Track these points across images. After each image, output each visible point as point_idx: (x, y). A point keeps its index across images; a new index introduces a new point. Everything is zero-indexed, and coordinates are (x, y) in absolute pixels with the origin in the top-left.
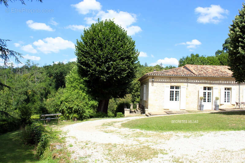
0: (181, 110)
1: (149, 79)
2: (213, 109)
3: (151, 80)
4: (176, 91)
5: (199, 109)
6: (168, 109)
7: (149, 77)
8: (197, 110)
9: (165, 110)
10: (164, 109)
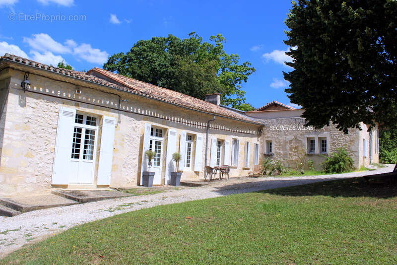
0: (98, 186)
1: (9, 78)
2: (166, 183)
3: (15, 82)
4: (87, 131)
5: (141, 184)
6: (65, 186)
7: (13, 69)
8: (135, 185)
9: (55, 190)
10: (54, 186)
